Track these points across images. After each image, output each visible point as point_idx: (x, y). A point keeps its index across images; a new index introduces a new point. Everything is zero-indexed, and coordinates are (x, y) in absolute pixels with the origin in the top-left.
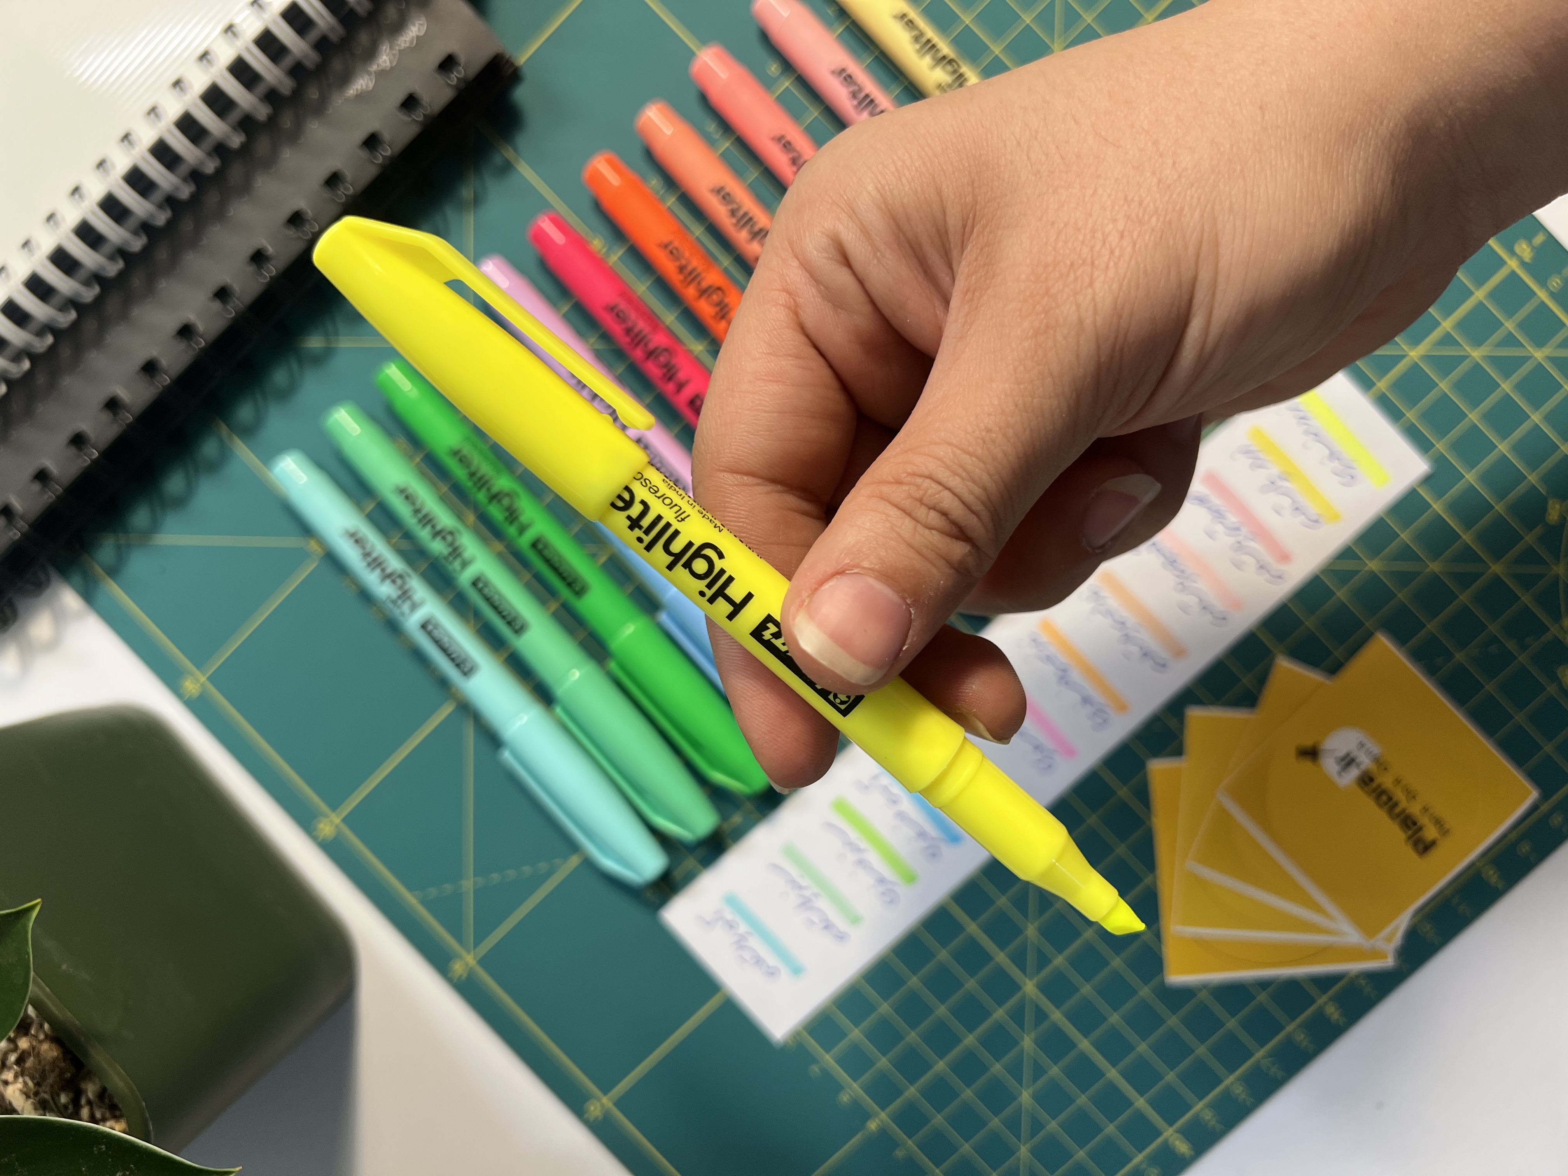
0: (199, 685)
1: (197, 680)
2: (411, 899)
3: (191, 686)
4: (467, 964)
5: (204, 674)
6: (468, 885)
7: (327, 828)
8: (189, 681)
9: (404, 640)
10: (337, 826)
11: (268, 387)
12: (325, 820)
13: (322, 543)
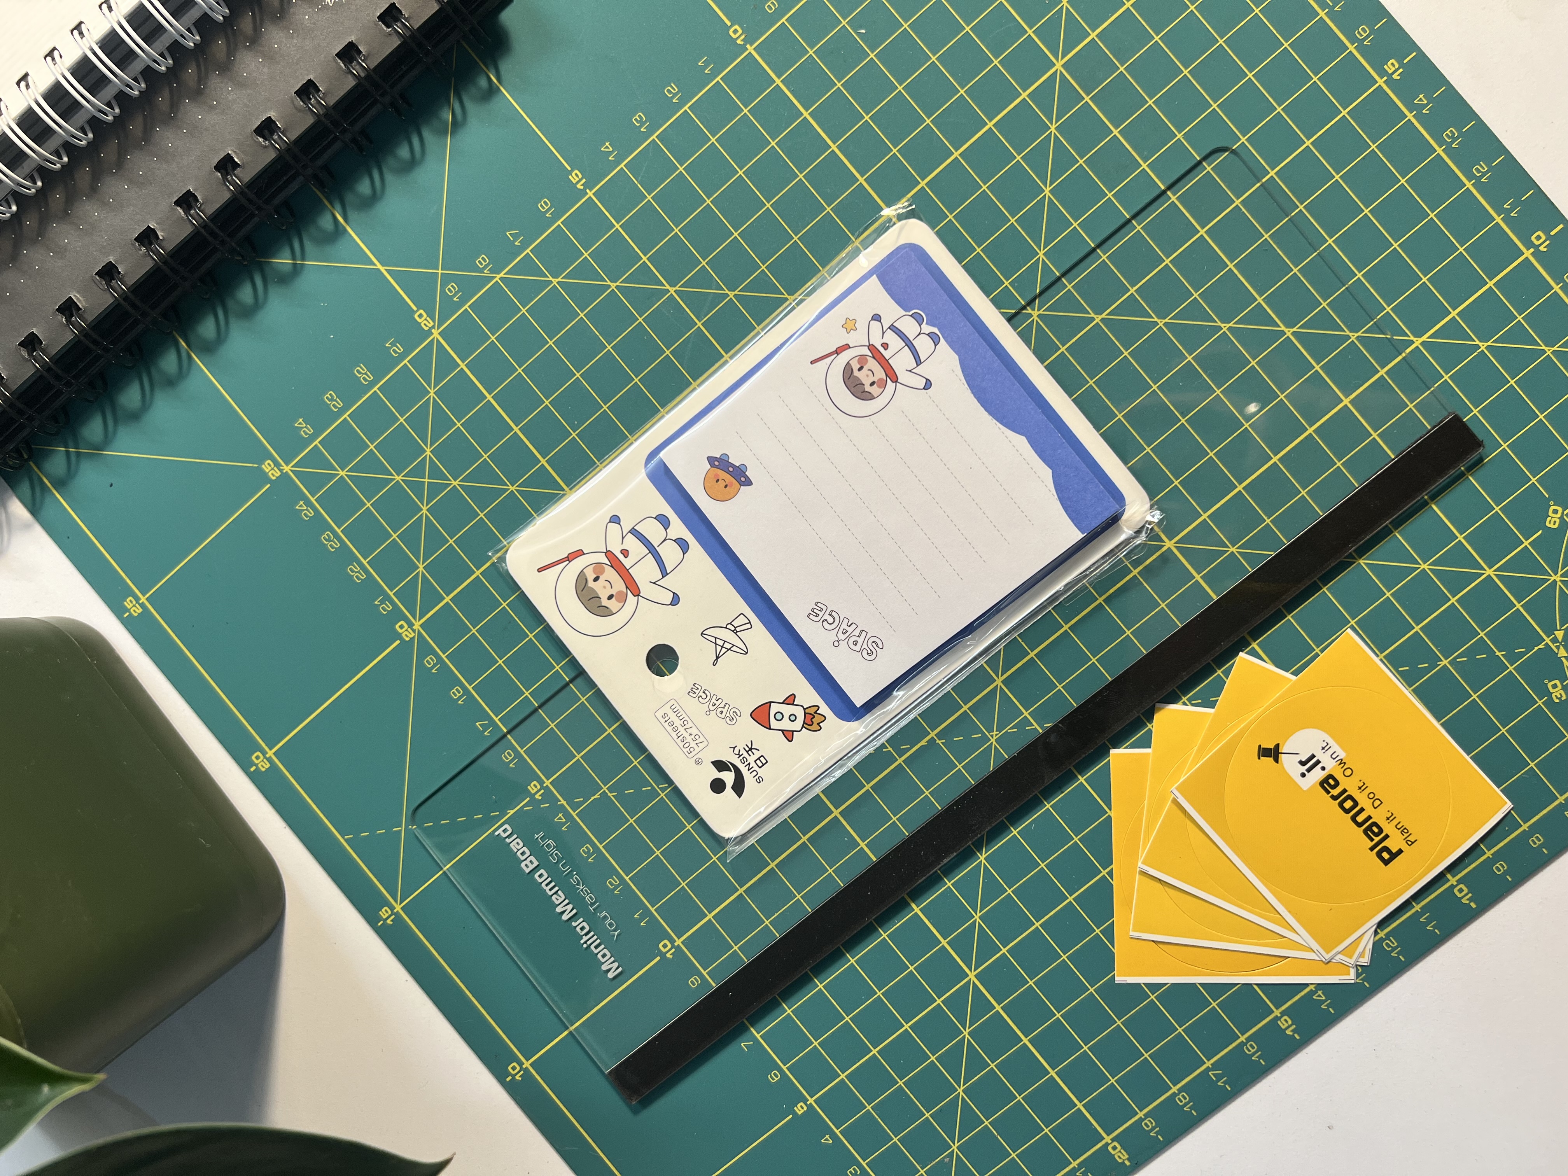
0: (138, 605)
1: (138, 601)
2: (342, 841)
3: (132, 608)
4: (393, 912)
5: (144, 595)
6: (401, 831)
7: (260, 763)
8: (129, 601)
9: (355, 573)
10: (269, 760)
11: (230, 303)
12: (258, 753)
13: (277, 464)
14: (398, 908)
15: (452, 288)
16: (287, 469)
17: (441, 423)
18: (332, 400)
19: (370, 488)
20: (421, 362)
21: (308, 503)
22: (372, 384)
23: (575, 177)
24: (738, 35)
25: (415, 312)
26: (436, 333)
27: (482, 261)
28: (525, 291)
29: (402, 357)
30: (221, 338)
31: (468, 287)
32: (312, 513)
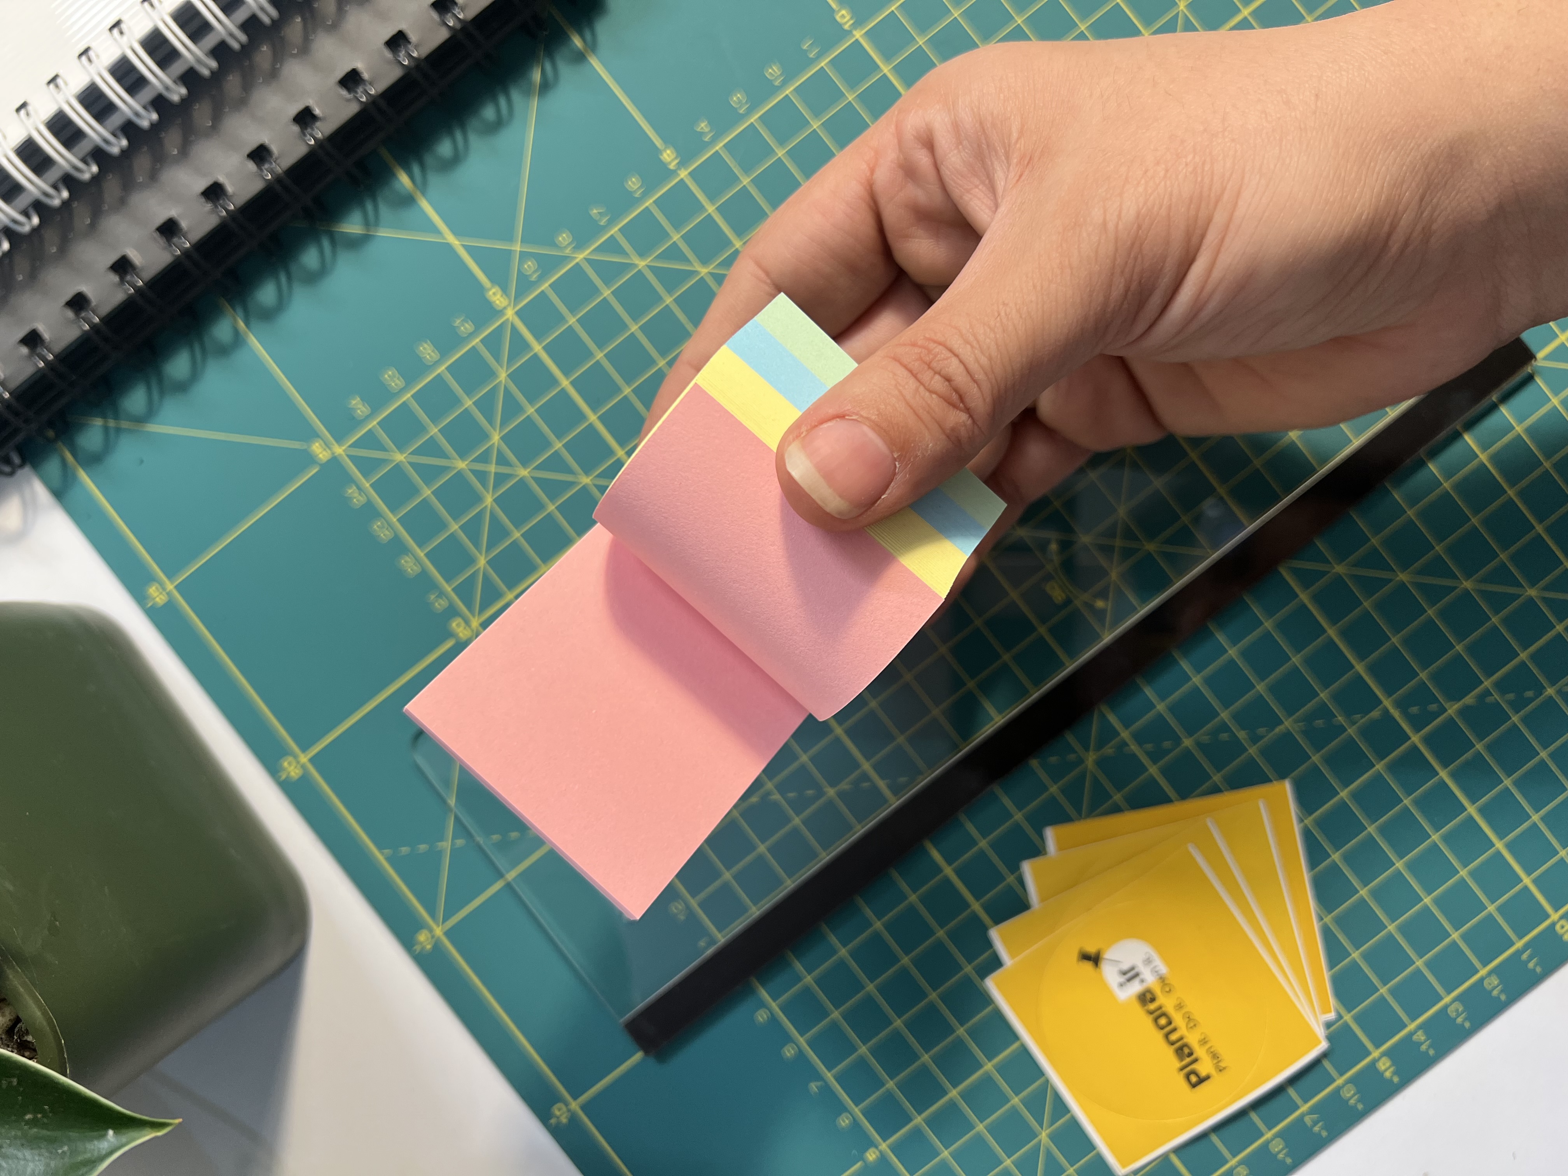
0: (164, 593)
1: (164, 589)
2: (379, 856)
3: (157, 595)
4: (433, 937)
5: (172, 583)
6: (446, 845)
7: (292, 769)
8: (154, 588)
9: (409, 565)
10: (303, 767)
11: (294, 268)
12: (290, 759)
13: (327, 445)
14: (439, 931)
15: (530, 266)
16: (339, 450)
17: (512, 408)
18: (392, 378)
19: (429, 474)
20: (493, 342)
21: (360, 489)
22: (437, 363)
23: (668, 156)
24: (846, 20)
25: (490, 290)
26: (510, 314)
27: (564, 238)
28: (608, 272)
29: (472, 335)
30: (281, 306)
31: (547, 265)
32: (363, 500)
